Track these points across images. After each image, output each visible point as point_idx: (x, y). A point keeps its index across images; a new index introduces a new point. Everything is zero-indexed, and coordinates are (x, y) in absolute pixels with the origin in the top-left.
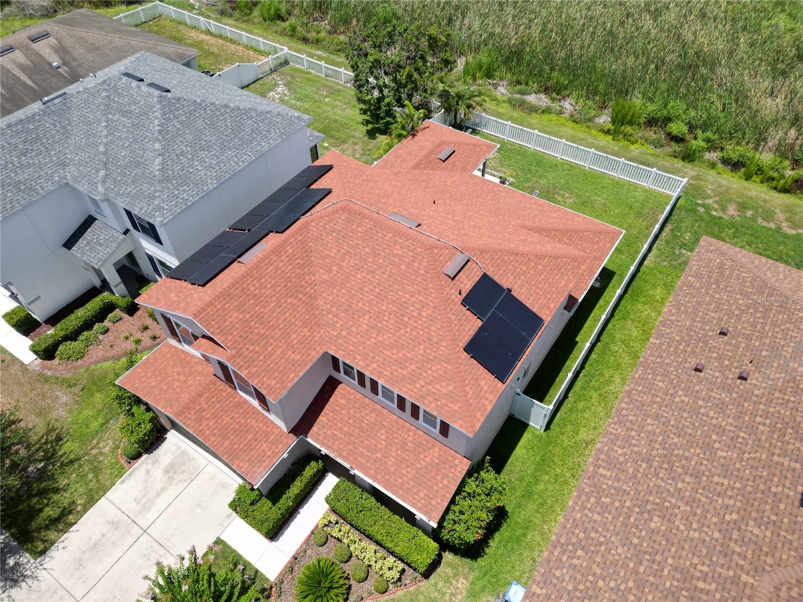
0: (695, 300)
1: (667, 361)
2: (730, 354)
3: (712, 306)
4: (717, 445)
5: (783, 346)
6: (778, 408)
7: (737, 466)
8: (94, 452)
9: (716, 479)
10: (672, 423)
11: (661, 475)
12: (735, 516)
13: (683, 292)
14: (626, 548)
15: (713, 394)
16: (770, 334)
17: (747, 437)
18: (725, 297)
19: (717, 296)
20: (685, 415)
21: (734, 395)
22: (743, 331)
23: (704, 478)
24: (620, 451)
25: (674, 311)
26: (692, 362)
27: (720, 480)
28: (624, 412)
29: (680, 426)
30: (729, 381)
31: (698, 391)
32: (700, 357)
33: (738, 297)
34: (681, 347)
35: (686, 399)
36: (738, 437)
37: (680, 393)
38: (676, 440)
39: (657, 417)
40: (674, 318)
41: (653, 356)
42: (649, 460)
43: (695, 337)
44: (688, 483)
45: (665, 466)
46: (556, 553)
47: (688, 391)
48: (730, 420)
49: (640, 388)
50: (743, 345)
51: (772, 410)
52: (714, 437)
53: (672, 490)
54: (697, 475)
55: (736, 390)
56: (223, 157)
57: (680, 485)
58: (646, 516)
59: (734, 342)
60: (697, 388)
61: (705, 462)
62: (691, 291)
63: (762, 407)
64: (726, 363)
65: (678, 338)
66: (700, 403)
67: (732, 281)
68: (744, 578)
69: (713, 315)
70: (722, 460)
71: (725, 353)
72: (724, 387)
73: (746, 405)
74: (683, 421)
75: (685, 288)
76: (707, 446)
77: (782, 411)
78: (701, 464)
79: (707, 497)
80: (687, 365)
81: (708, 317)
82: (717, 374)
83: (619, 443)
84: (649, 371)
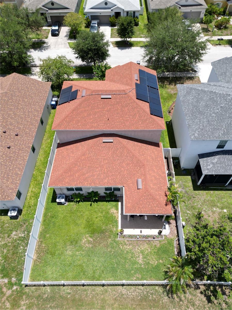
0: (18, 162)
1: (26, 138)
2: (8, 140)
3: (12, 159)
4: (13, 115)
9: (13, 108)
12: (10, 101)
13: (22, 166)
15: (13, 127)
18: (7, 163)
19: (10, 163)
21: (7, 127)
22: (3, 148)
24: (36, 113)
25: (25, 157)
27: (12, 108)
28: (36, 123)
30: (8, 131)
31: (17, 128)
32: (16, 139)
33: (3, 163)
34: (22, 143)
37: (22, 128)
39: (28, 122)
40: (25, 154)
41: (30, 140)
42: (29, 112)
43: (18, 146)
47: (20, 128)
49: (33, 129)
50: (3, 143)
52: (13, 117)
54: (17, 108)
55: (7, 129)
56: (190, 105)
59: (6, 144)
60: (17, 129)
62: (19, 166)
64: (9, 137)
65: (23, 146)
66: (16, 125)
67: (4, 171)
68: (9, 92)
69: (12, 155)
70: (12, 111)
71: (9, 140)
72: (10, 129)
75: (21, 168)
76: (15, 115)
80: (20, 136)
81: (14, 154)
82: (12, 133)
83: (36, 115)
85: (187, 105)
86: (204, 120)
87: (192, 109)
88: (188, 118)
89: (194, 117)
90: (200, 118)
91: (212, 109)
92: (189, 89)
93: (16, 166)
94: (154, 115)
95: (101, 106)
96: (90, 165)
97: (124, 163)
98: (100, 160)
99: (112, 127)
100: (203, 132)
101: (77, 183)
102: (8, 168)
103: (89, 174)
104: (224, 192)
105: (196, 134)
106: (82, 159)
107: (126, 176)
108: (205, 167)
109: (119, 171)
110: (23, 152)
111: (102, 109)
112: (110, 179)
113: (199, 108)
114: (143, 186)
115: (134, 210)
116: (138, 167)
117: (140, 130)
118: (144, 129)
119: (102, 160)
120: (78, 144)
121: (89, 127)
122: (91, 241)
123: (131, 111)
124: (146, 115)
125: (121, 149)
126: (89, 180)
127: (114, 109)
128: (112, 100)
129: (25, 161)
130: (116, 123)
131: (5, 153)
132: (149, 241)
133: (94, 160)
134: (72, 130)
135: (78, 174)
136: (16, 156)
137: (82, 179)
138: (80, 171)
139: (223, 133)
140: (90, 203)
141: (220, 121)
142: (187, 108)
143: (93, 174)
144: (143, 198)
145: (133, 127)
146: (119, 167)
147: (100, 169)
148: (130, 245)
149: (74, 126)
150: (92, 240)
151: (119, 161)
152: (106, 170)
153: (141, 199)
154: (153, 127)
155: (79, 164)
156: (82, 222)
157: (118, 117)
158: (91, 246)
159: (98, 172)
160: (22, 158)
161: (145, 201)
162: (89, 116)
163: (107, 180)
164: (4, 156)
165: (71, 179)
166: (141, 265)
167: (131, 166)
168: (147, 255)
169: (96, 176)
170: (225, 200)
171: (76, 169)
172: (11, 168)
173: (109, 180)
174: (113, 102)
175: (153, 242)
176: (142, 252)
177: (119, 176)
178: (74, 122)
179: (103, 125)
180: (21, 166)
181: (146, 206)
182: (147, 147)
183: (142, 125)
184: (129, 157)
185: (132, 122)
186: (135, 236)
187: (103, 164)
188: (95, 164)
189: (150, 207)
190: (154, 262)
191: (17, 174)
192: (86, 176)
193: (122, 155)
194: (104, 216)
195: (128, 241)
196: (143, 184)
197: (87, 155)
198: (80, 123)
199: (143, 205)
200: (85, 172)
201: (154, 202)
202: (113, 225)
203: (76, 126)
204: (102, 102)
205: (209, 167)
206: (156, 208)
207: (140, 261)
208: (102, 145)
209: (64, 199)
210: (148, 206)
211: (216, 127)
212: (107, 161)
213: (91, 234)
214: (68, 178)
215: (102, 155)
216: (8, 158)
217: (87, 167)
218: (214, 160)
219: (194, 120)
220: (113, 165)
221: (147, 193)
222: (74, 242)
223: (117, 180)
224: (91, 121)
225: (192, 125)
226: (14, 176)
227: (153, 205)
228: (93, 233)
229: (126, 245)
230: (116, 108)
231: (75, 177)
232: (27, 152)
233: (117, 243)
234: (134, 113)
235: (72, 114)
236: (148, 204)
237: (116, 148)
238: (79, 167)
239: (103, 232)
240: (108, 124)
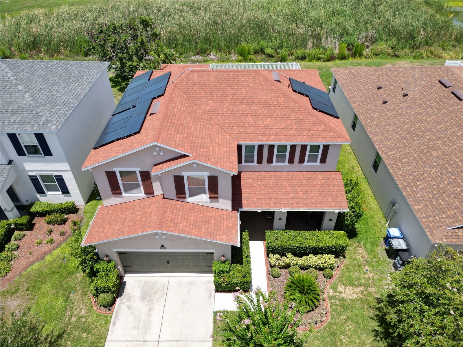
0: (354, 86)
1: (368, 107)
2: (391, 92)
3: (364, 84)
4: (424, 118)
5: (407, 80)
6: (431, 96)
7: (440, 119)
8: (74, 319)
9: (438, 127)
10: (397, 123)
11: (416, 139)
12: (460, 132)
13: (345, 86)
14: (435, 169)
15: (401, 106)
16: (398, 80)
17: (431, 110)
18: (365, 79)
19: (361, 80)
20: (399, 117)
21: (409, 102)
22: (386, 84)
23: (434, 130)
26: (380, 102)
27: (440, 126)
29: (402, 122)
30: (402, 99)
31: (394, 109)
32: (380, 99)
33: (370, 77)
34: (368, 101)
35: (393, 113)
36: (428, 111)
37: (387, 113)
38: (406, 126)
40: (353, 95)
41: (360, 109)
42: (404, 138)
43: (370, 95)
44: (430, 135)
45: (413, 136)
46: (409, 190)
47: (390, 111)
48: (419, 109)
50: (392, 88)
51: (429, 98)
52: (420, 117)
53: (426, 141)
55: (408, 100)
57: (427, 137)
58: (428, 154)
59: (387, 88)
61: (427, 125)
62: (349, 85)
63: (424, 99)
64: (393, 95)
65: (363, 99)
66: (400, 111)
69: (367, 86)
70: (432, 121)
71: (388, 93)
72: (402, 102)
73: (418, 102)
74: (401, 120)
76: (421, 121)
77: (433, 96)
78: (426, 127)
79: (442, 134)
80: (378, 104)
81: (366, 88)
82: (394, 100)
84: (365, 114)
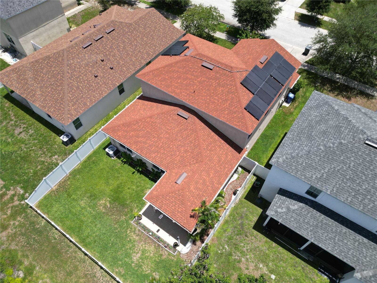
1: (118, 75)
2: (100, 69)
4: (122, 48)
5: (84, 64)
9: (127, 41)
12: (128, 33)
15: (113, 60)
16: (84, 69)
18: (85, 90)
19: (87, 91)
21: (108, 57)
22: (90, 74)
24: (145, 56)
25: (104, 93)
27: (126, 41)
28: (139, 65)
30: (107, 61)
34: (111, 78)
37: (121, 64)
39: (131, 60)
41: (121, 79)
42: (140, 51)
43: (105, 79)
47: (119, 64)
49: (131, 70)
50: (94, 70)
51: (103, 49)
52: (121, 50)
54: (131, 44)
56: (307, 122)
59: (96, 72)
60: (116, 63)
62: (93, 98)
64: (103, 67)
65: (110, 81)
66: (118, 59)
67: (76, 95)
68: (134, 24)
69: (94, 85)
75: (94, 101)
76: (124, 48)
80: (114, 71)
81: (96, 85)
83: (144, 58)
85: (302, 120)
86: (305, 148)
87: (304, 127)
88: (290, 136)
89: (298, 138)
90: (303, 143)
91: (326, 140)
92: (323, 102)
93: (90, 96)
94: (248, 111)
95: (197, 74)
96: (149, 131)
97: (183, 148)
98: (162, 131)
99: (193, 102)
100: (293, 161)
101: (127, 141)
102: (82, 95)
103: (143, 139)
104: (291, 255)
105: (281, 159)
106: (147, 120)
107: (176, 162)
108: (275, 207)
109: (173, 153)
110: (106, 86)
111: (195, 78)
112: (159, 156)
113: (313, 130)
114: (183, 182)
115: (156, 200)
116: (195, 161)
117: (221, 120)
118: (225, 122)
119: (164, 132)
120: (155, 104)
121: (170, 90)
122: (107, 207)
123: (224, 95)
124: (239, 107)
125: (191, 131)
126: (139, 145)
127: (208, 84)
128: (212, 73)
129: (102, 96)
130: (200, 100)
131: (88, 80)
132: (159, 245)
133: (156, 128)
134: (153, 85)
135: (133, 133)
136: (97, 87)
137: (134, 140)
138: (137, 132)
139: (319, 176)
140: (134, 170)
141: (326, 160)
142: (300, 123)
143: (147, 141)
144: (173, 194)
145: (215, 113)
146: (175, 149)
147: (156, 139)
148: (137, 236)
149: (158, 82)
150: (109, 206)
151: (179, 142)
152: (161, 144)
153: (170, 195)
154: (238, 124)
155: (140, 124)
156: (114, 183)
157: (205, 94)
158: (104, 211)
159: (152, 143)
160: (100, 92)
161: (173, 199)
162: (178, 79)
163: (155, 155)
164: (86, 82)
165: (124, 134)
166: (133, 262)
167: (188, 154)
168: (146, 258)
169: (148, 145)
170: (284, 265)
171: (135, 127)
172: (84, 96)
173: (157, 156)
174: (211, 76)
175: (162, 250)
176: (144, 251)
177: (169, 158)
178: (160, 78)
179: (186, 95)
180: (94, 99)
181: (170, 205)
182: (224, 145)
183: (226, 116)
184: (192, 144)
185: (218, 107)
186: (148, 231)
187: (162, 136)
188: (155, 132)
189: (173, 208)
190: (146, 269)
191: (85, 104)
192: (139, 140)
193: (187, 138)
194: (136, 192)
195: (139, 230)
196: (185, 180)
197: (154, 119)
198: (165, 82)
199: (167, 202)
200: (140, 136)
201: (180, 206)
202: (137, 206)
203: (159, 83)
204: (200, 70)
205: (279, 210)
206: (179, 214)
207: (135, 258)
208: (174, 117)
209: (113, 152)
210: (172, 206)
211: (313, 165)
212: (168, 136)
213: (112, 200)
214: (122, 132)
215: (167, 127)
216: (88, 86)
217: (145, 131)
218: (294, 206)
219: (293, 142)
220: (172, 143)
221: (180, 192)
222: (93, 197)
223: (164, 161)
224: (177, 85)
225: (287, 145)
226: (82, 104)
227: (177, 209)
228: (115, 201)
229: (135, 233)
230: (210, 83)
231: (128, 135)
232: (109, 89)
233: (129, 225)
234: (227, 98)
235: (163, 69)
236: (174, 204)
237: (186, 127)
238: (138, 127)
239: (124, 205)
240: (191, 97)
